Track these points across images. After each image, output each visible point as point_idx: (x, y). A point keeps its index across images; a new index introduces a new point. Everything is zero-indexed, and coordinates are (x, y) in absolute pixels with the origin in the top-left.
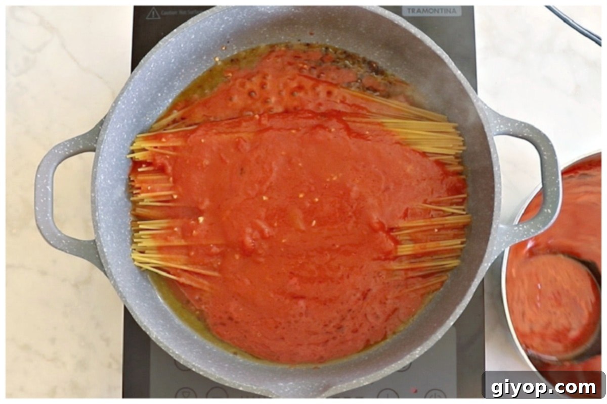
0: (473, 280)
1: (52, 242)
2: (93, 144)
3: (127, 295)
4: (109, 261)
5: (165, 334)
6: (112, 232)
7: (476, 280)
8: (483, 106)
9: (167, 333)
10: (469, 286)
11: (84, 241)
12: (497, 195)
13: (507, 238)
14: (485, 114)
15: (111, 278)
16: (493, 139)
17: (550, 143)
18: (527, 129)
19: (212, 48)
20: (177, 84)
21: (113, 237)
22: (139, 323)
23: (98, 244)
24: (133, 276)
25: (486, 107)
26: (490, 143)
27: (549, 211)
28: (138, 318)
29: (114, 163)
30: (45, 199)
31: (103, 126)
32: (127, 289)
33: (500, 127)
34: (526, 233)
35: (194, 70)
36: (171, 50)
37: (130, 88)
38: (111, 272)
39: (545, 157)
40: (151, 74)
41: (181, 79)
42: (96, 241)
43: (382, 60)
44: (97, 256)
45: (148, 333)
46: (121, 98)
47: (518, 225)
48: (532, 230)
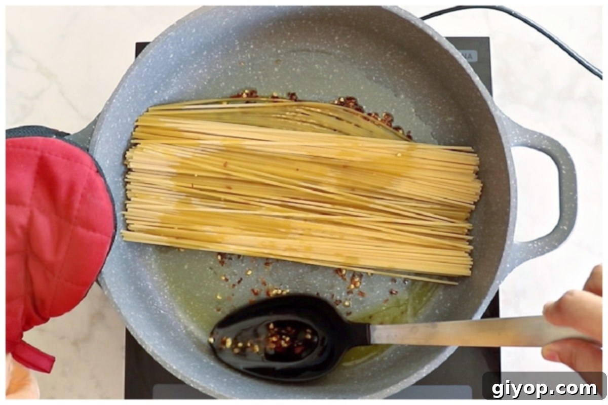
0: (484, 298)
2: (85, 145)
3: (122, 307)
5: (162, 348)
7: (487, 298)
8: (501, 115)
9: (163, 347)
10: (480, 303)
12: (512, 209)
13: (521, 255)
14: (502, 124)
15: (104, 288)
16: (510, 151)
17: (569, 157)
18: (546, 141)
19: (213, 43)
20: (175, 81)
22: (135, 336)
24: (127, 286)
25: (504, 116)
26: (507, 155)
27: (565, 228)
28: (133, 331)
29: (107, 166)
31: (97, 126)
32: (121, 300)
33: (518, 139)
34: (540, 250)
35: (193, 66)
36: (169, 45)
37: (126, 85)
39: (564, 172)
40: (148, 70)
41: (179, 75)
45: (144, 347)
46: (117, 96)
47: (532, 242)
48: (547, 248)
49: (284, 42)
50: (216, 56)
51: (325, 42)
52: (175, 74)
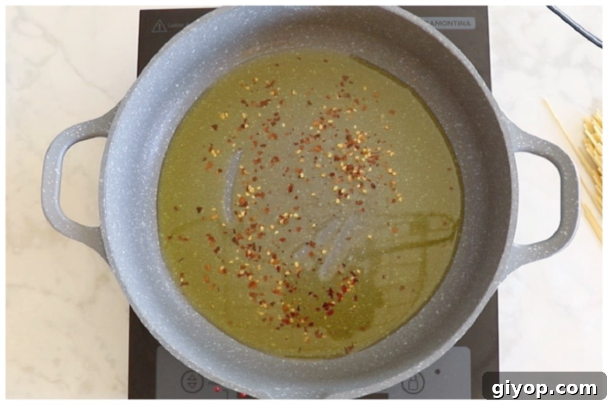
1: (56, 226)
2: (105, 129)
3: (128, 286)
4: (112, 249)
6: (118, 221)
7: (485, 297)
8: (506, 121)
9: (165, 328)
11: (89, 228)
12: (513, 212)
13: (520, 257)
14: (507, 129)
15: (113, 266)
16: (513, 155)
17: (571, 164)
18: (549, 148)
19: (234, 42)
20: (196, 76)
21: (118, 225)
22: (138, 315)
23: (103, 231)
25: (509, 122)
26: (510, 159)
27: (565, 233)
28: (137, 310)
29: (125, 151)
30: (52, 181)
31: (118, 112)
32: (128, 280)
33: (521, 144)
34: (540, 253)
35: (214, 63)
38: (113, 260)
39: (566, 178)
40: (170, 63)
41: (201, 71)
42: (101, 228)
43: (407, 67)
44: (101, 243)
45: (146, 326)
46: (138, 85)
47: (532, 245)
48: (547, 252)
49: (303, 45)
50: (237, 55)
51: (342, 47)
52: (196, 69)
